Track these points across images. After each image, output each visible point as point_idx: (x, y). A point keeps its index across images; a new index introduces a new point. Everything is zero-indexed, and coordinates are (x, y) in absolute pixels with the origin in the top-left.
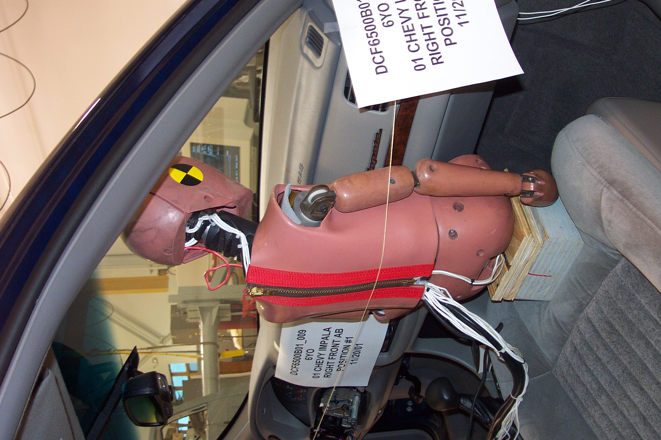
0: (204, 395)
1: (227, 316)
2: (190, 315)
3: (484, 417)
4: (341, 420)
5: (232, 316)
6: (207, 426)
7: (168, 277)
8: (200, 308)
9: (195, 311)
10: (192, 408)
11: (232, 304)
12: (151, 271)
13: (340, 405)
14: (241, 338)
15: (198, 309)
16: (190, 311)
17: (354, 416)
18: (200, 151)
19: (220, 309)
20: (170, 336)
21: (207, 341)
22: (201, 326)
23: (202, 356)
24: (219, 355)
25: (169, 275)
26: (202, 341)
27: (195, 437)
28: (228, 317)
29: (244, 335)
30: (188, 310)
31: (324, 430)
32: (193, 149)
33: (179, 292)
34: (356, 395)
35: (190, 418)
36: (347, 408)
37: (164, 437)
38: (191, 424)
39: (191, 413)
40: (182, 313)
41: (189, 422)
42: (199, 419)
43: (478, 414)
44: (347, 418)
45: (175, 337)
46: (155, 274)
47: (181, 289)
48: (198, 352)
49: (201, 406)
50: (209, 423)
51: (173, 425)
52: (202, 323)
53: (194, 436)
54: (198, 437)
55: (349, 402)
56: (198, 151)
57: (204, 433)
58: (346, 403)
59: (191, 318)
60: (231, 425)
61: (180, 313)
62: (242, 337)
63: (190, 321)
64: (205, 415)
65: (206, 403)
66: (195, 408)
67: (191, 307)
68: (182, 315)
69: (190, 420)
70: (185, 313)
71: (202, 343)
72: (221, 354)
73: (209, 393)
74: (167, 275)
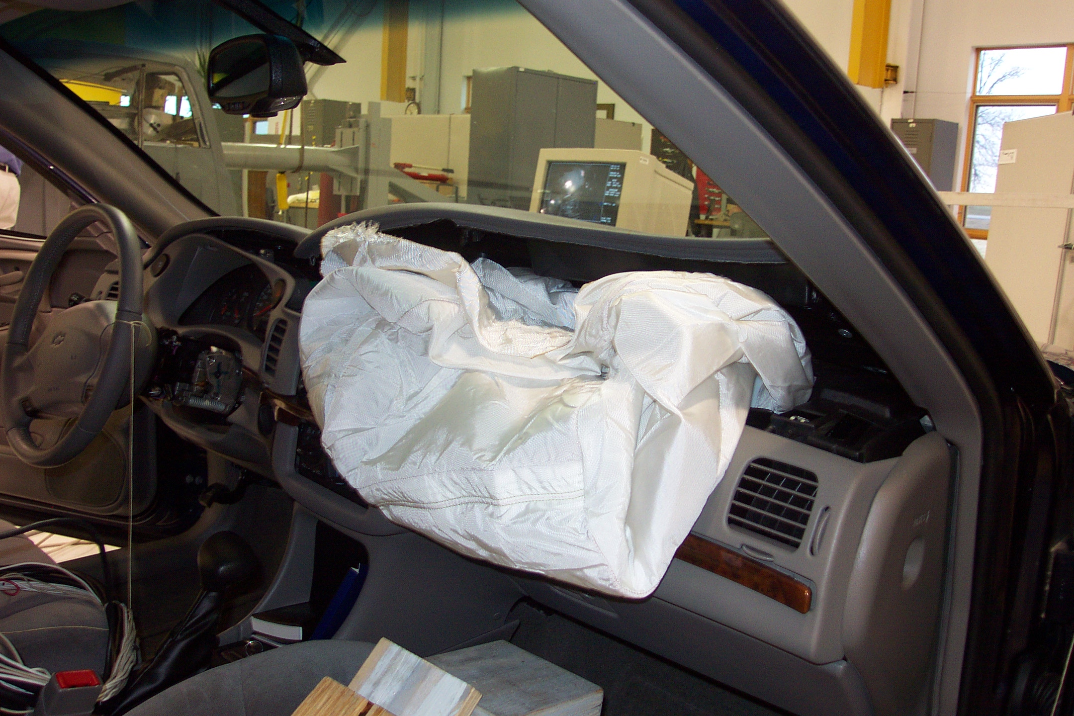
0: (223, 144)
1: (341, 189)
2: (348, 132)
3: (185, 631)
4: (189, 380)
5: (340, 196)
6: (173, 146)
7: (404, 102)
8: (357, 148)
9: (353, 140)
10: (205, 123)
11: (359, 197)
12: (414, 78)
13: (213, 381)
14: (304, 205)
15: (356, 146)
16: (354, 133)
17: (193, 402)
18: (610, 175)
19: (352, 179)
20: (313, 98)
21: (306, 155)
22: (327, 148)
23: (282, 146)
24: (282, 173)
25: (406, 103)
26: (306, 147)
27: (159, 125)
28: (339, 190)
29: (308, 210)
30: (355, 129)
31: (174, 352)
32: (616, 166)
33: (384, 119)
34: (227, 406)
35: (188, 121)
36: (206, 391)
37: (163, 77)
38: (179, 120)
39: (196, 121)
40: (351, 120)
41: (182, 117)
42: (185, 133)
43: (189, 621)
44: (191, 390)
45: (311, 105)
46: (409, 84)
47: (388, 122)
48: (290, 140)
49: (206, 139)
50: (180, 148)
51: (180, 90)
52: (333, 149)
53: (160, 123)
54: (159, 129)
55: (217, 395)
56: (612, 173)
57: (163, 140)
58: (215, 390)
59: (342, 133)
60: (174, 182)
61: (351, 118)
62: (307, 208)
63: (338, 132)
64: (192, 142)
65: (210, 147)
66: (204, 129)
67: (360, 135)
68: (348, 120)
69: (184, 119)
70: (351, 126)
71: (303, 148)
72: (283, 175)
73: (225, 152)
74: (406, 101)
